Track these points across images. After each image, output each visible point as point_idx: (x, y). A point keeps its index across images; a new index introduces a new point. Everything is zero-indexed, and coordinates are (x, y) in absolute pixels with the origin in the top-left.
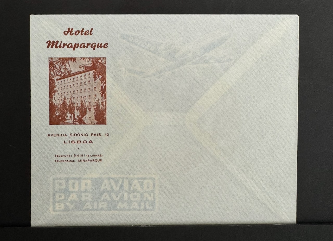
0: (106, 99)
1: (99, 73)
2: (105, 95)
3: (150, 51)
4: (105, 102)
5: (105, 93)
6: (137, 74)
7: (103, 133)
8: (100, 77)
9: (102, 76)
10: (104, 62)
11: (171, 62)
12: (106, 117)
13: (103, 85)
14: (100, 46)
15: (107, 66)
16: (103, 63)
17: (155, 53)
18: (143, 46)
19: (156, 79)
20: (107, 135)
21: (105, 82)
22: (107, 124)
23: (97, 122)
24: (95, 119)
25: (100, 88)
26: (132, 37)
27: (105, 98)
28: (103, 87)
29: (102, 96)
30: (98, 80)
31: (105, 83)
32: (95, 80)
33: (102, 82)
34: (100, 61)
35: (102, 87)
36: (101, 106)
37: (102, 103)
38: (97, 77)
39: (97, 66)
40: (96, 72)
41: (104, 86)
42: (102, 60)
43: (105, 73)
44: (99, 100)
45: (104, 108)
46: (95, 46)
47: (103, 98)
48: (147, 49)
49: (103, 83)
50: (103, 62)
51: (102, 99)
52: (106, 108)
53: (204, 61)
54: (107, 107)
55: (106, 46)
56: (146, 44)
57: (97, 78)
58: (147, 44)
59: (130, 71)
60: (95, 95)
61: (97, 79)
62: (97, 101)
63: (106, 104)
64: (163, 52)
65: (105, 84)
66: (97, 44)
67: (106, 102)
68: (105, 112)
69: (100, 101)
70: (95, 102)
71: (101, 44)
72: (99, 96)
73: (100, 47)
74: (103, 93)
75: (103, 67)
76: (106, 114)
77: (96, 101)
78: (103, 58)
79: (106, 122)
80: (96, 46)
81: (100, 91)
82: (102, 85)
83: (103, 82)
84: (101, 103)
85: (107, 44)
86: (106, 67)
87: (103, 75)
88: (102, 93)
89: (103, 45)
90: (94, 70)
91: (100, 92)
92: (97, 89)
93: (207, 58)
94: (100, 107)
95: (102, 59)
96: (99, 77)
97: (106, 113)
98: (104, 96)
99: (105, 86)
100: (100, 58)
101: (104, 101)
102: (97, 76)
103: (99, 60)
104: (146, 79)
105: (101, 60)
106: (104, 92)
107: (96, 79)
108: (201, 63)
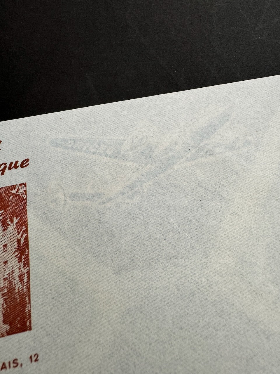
0: (28, 266)
1: (14, 214)
2: (27, 256)
3: (107, 156)
4: (26, 275)
5: (27, 252)
6: (87, 200)
7: (23, 358)
8: (16, 221)
9: (19, 218)
10: (23, 192)
11: (149, 166)
12: (30, 311)
13: (22, 236)
14: (14, 166)
15: (29, 198)
16: (20, 194)
17: (116, 157)
18: (93, 150)
19: (128, 201)
20: (34, 359)
21: (25, 229)
22: (33, 328)
23: (8, 328)
24: (5, 322)
25: (15, 245)
26: (71, 140)
27: (27, 263)
28: (22, 241)
29: (19, 262)
30: (11, 228)
31: (26, 231)
32: (4, 230)
33: (19, 231)
34: (14, 192)
35: (19, 241)
36: (18, 286)
37: (21, 277)
38: (9, 223)
39: (9, 201)
40: (6, 214)
41: (24, 237)
42: (18, 189)
43: (25, 210)
44: (13, 272)
45: (25, 287)
46: (5, 167)
47: (22, 266)
48: (100, 154)
49: (22, 232)
50: (21, 191)
51: (20, 269)
52: (29, 288)
53: (206, 152)
54: (32, 283)
55: (25, 163)
56: (97, 146)
57: (8, 225)
58: (100, 145)
59: (73, 196)
60: (6, 262)
61: (9, 227)
62: (9, 274)
63: (29, 278)
64: (131, 152)
65: (25, 235)
66: (8, 165)
67: (28, 273)
68: (27, 299)
69: (17, 273)
70: (5, 279)
71: (17, 162)
72: (13, 262)
73: (14, 168)
74: (22, 255)
75: (22, 201)
76: (30, 303)
77: (7, 276)
78: (21, 185)
79: (30, 322)
80: (7, 168)
81: (14, 250)
82: (19, 237)
83: (21, 230)
84: (17, 278)
85: (28, 160)
86: (26, 199)
87: (21, 217)
88: (19, 255)
89: (19, 164)
90: (3, 211)
91: (16, 253)
92: (8, 248)
93: (210, 147)
94: (17, 288)
95: (17, 187)
96: (12, 221)
97: (29, 300)
98: (23, 260)
99: (27, 239)
100: (14, 187)
101: (25, 271)
102: (8, 220)
103: (12, 190)
104: (108, 205)
105: (16, 189)
106: (25, 251)
107: (7, 227)
108: (202, 157)
